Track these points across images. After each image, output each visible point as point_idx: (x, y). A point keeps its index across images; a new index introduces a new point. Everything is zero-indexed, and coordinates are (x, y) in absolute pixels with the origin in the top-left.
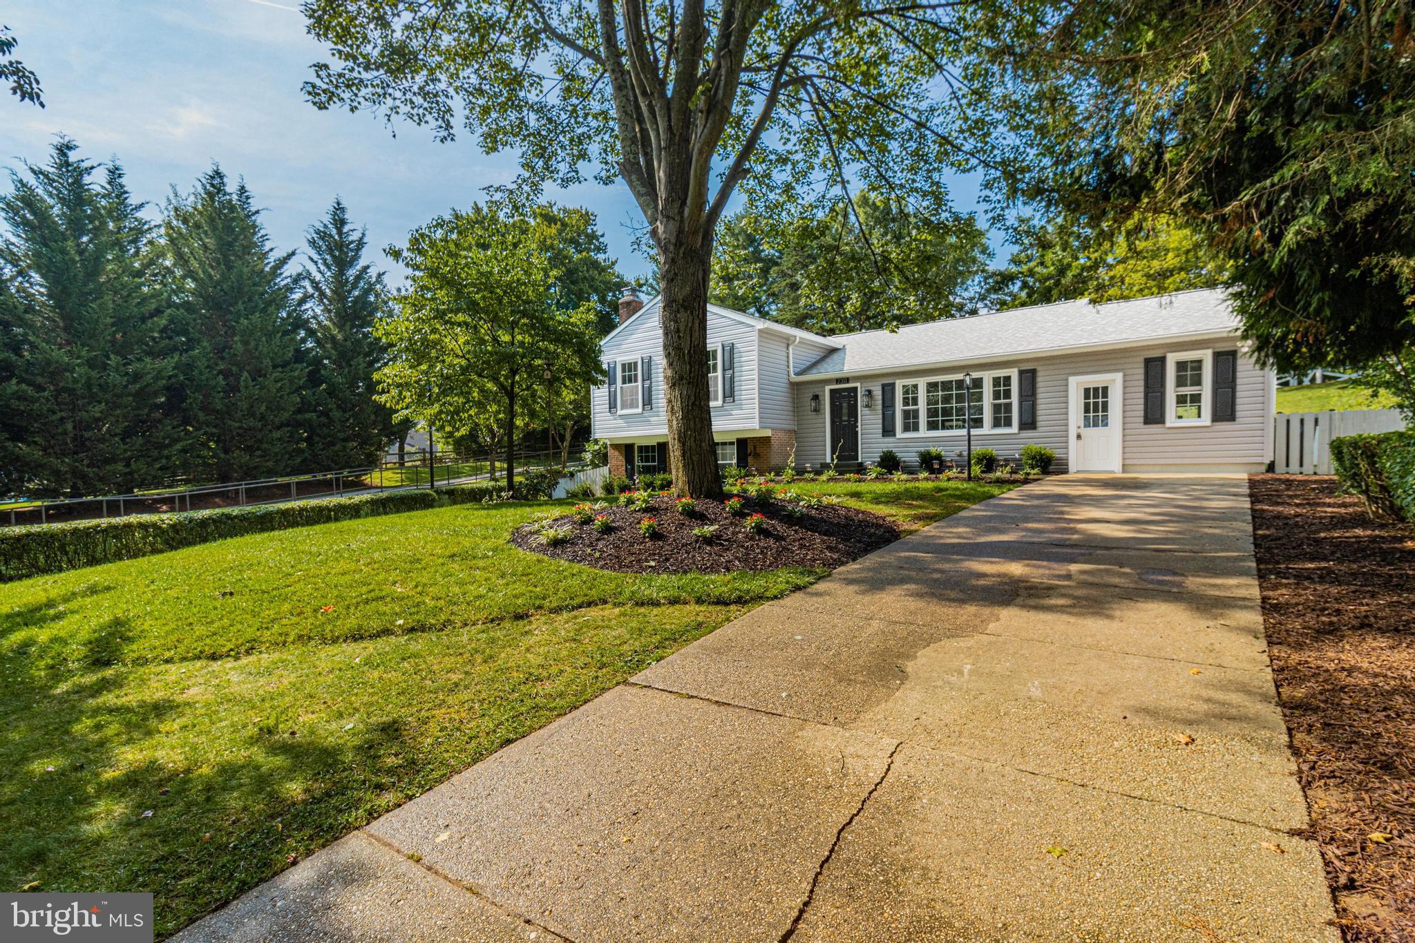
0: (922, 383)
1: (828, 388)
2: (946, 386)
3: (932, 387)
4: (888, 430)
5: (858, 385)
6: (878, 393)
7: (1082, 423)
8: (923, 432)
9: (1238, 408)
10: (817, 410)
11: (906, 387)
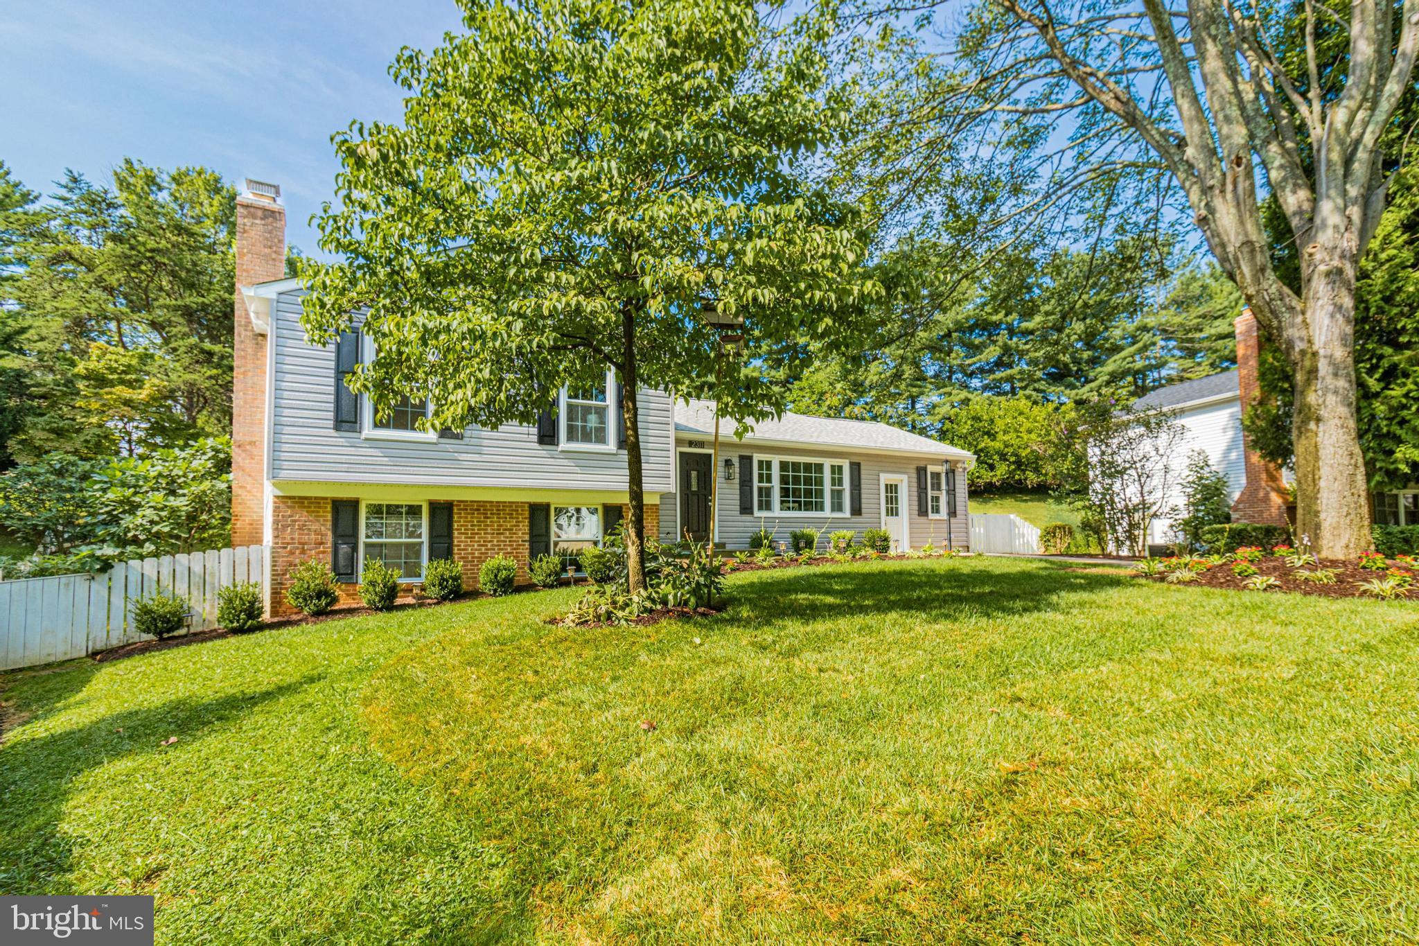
0: (776, 460)
1: (678, 450)
2: (796, 466)
3: (784, 466)
4: (746, 509)
5: (712, 452)
6: (735, 464)
7: (886, 514)
8: (777, 511)
9: (957, 508)
11: (761, 463)
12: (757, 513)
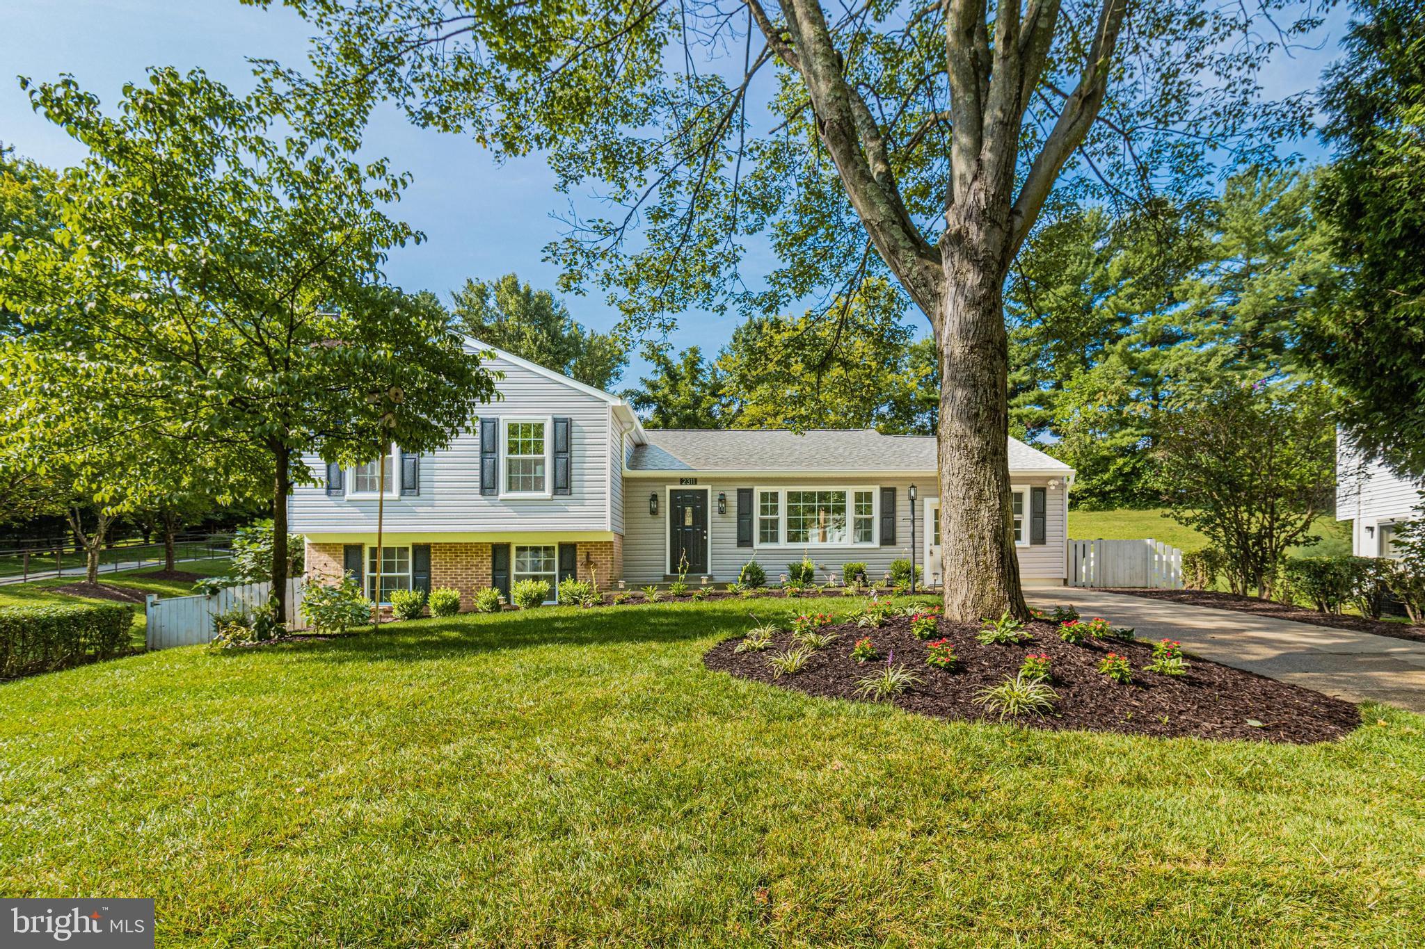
0: (783, 491)
1: (668, 488)
2: (809, 496)
3: (791, 496)
4: (744, 540)
5: (709, 488)
6: (732, 499)
7: (933, 542)
8: (783, 543)
9: (1047, 533)
10: (654, 512)
11: (764, 496)
12: (757, 545)
